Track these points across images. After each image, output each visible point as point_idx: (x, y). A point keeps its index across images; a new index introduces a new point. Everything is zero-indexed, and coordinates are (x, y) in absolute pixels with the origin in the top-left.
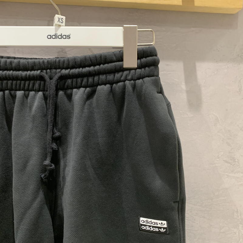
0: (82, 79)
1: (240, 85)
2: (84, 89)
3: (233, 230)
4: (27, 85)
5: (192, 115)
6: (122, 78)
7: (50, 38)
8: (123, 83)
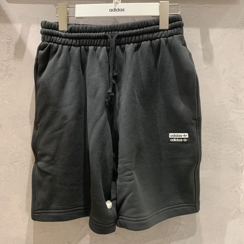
0: (132, 37)
1: (242, 45)
2: (133, 44)
3: (238, 153)
4: (96, 42)
5: (207, 67)
6: (158, 36)
7: (111, 11)
8: (159, 39)
